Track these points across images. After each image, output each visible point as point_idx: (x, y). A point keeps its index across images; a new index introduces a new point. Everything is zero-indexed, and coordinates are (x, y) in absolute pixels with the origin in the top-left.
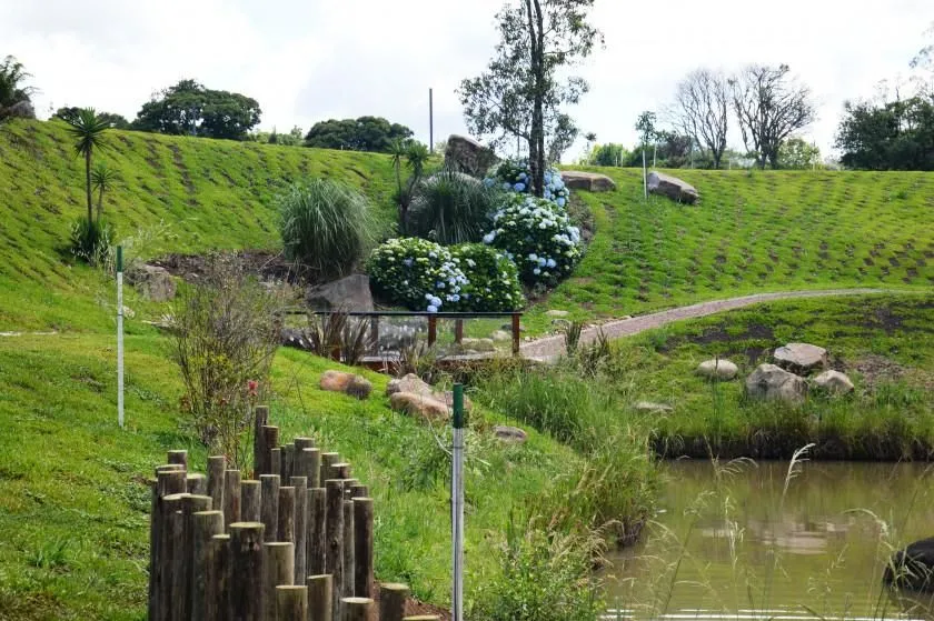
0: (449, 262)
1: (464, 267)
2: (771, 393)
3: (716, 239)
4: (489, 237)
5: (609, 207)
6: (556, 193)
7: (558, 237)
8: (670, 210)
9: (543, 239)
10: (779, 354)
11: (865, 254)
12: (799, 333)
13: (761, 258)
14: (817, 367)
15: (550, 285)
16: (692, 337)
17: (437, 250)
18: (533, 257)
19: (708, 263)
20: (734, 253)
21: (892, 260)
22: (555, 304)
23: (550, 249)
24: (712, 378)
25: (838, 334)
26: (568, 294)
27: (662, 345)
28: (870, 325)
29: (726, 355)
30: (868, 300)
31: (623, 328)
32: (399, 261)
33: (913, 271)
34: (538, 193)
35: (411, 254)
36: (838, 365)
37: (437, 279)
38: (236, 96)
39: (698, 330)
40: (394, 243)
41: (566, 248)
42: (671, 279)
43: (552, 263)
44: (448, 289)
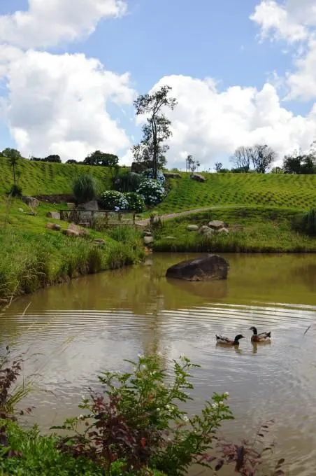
0: (123, 198)
1: (127, 199)
2: (205, 234)
3: (206, 192)
4: (138, 191)
5: (177, 182)
6: (161, 178)
7: (157, 191)
8: (196, 184)
9: (153, 191)
10: (210, 223)
11: (247, 196)
12: (218, 218)
13: (217, 197)
14: (221, 227)
15: (155, 205)
16: (188, 219)
17: (119, 193)
18: (150, 196)
19: (201, 198)
20: (210, 196)
21: (254, 198)
22: (156, 210)
23: (155, 194)
24: (190, 230)
25: (229, 218)
26: (159, 207)
27: (178, 221)
28: (239, 215)
29: (196, 224)
30: (240, 209)
31: (166, 217)
32: (107, 197)
33: (259, 201)
34: (155, 178)
35: (111, 195)
36: (226, 226)
37: (118, 202)
38: (112, 155)
39: (190, 217)
40: (107, 192)
41: (160, 194)
42: (190, 203)
43: (156, 198)
44: (121, 205)
